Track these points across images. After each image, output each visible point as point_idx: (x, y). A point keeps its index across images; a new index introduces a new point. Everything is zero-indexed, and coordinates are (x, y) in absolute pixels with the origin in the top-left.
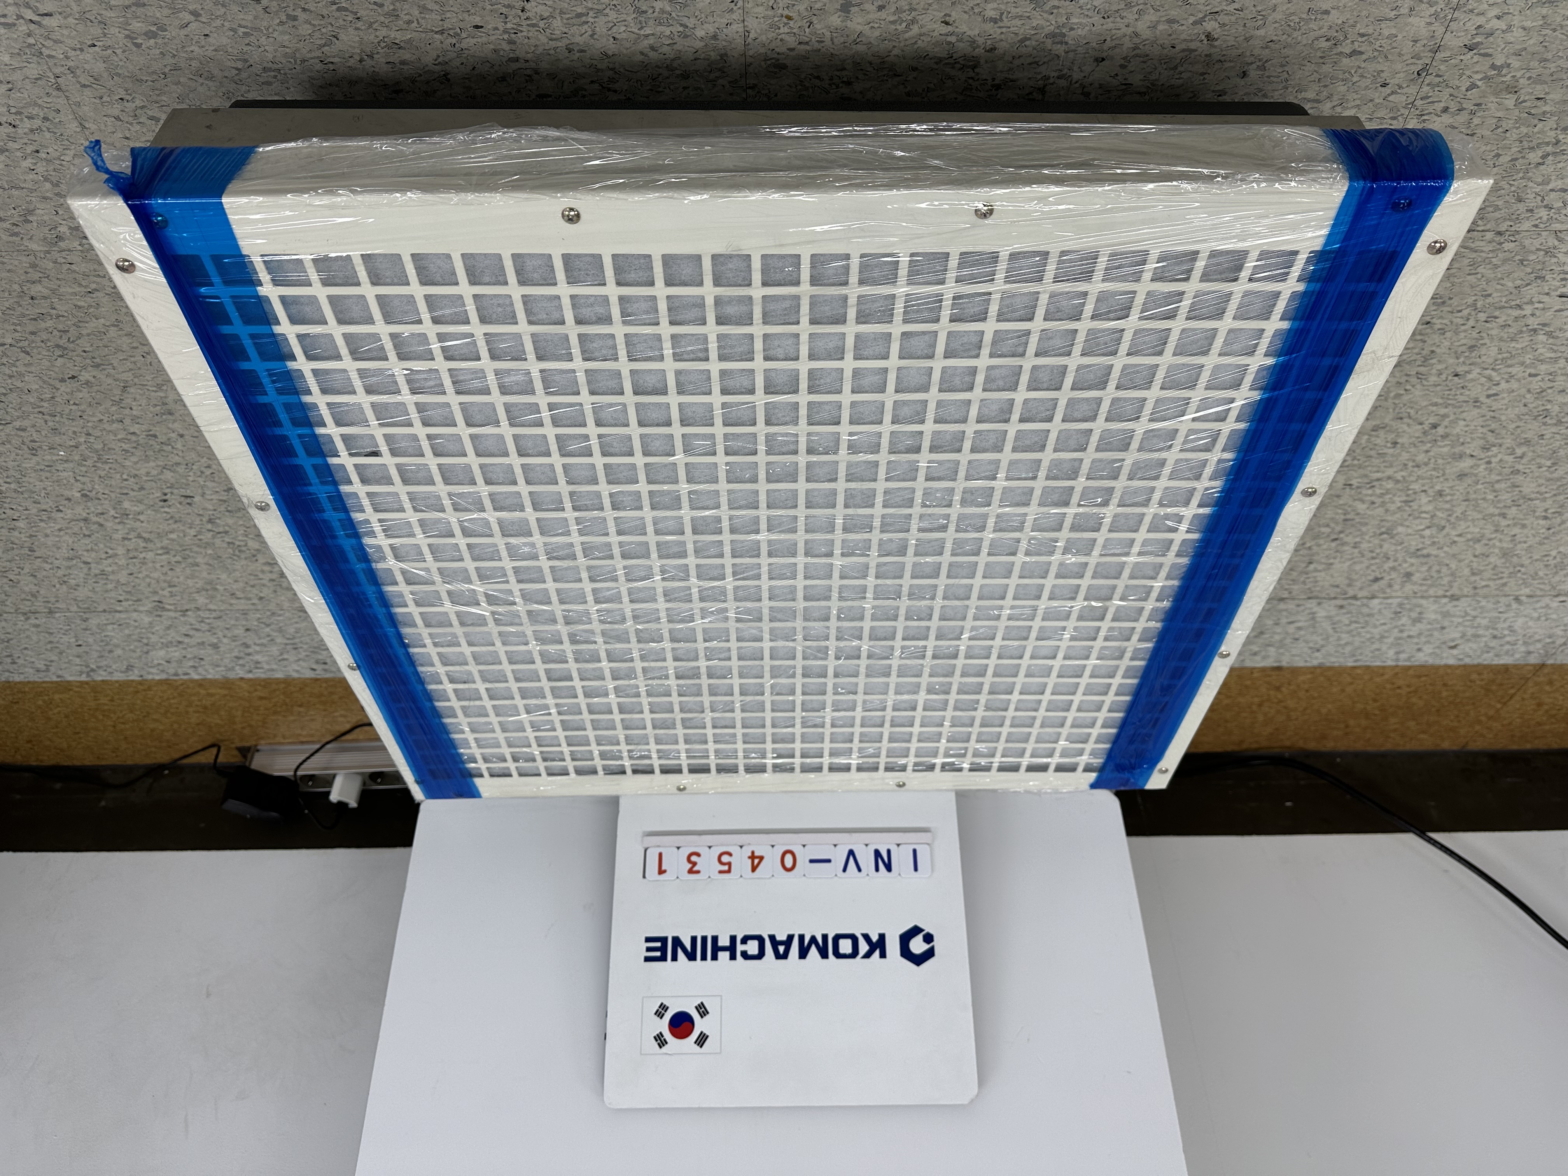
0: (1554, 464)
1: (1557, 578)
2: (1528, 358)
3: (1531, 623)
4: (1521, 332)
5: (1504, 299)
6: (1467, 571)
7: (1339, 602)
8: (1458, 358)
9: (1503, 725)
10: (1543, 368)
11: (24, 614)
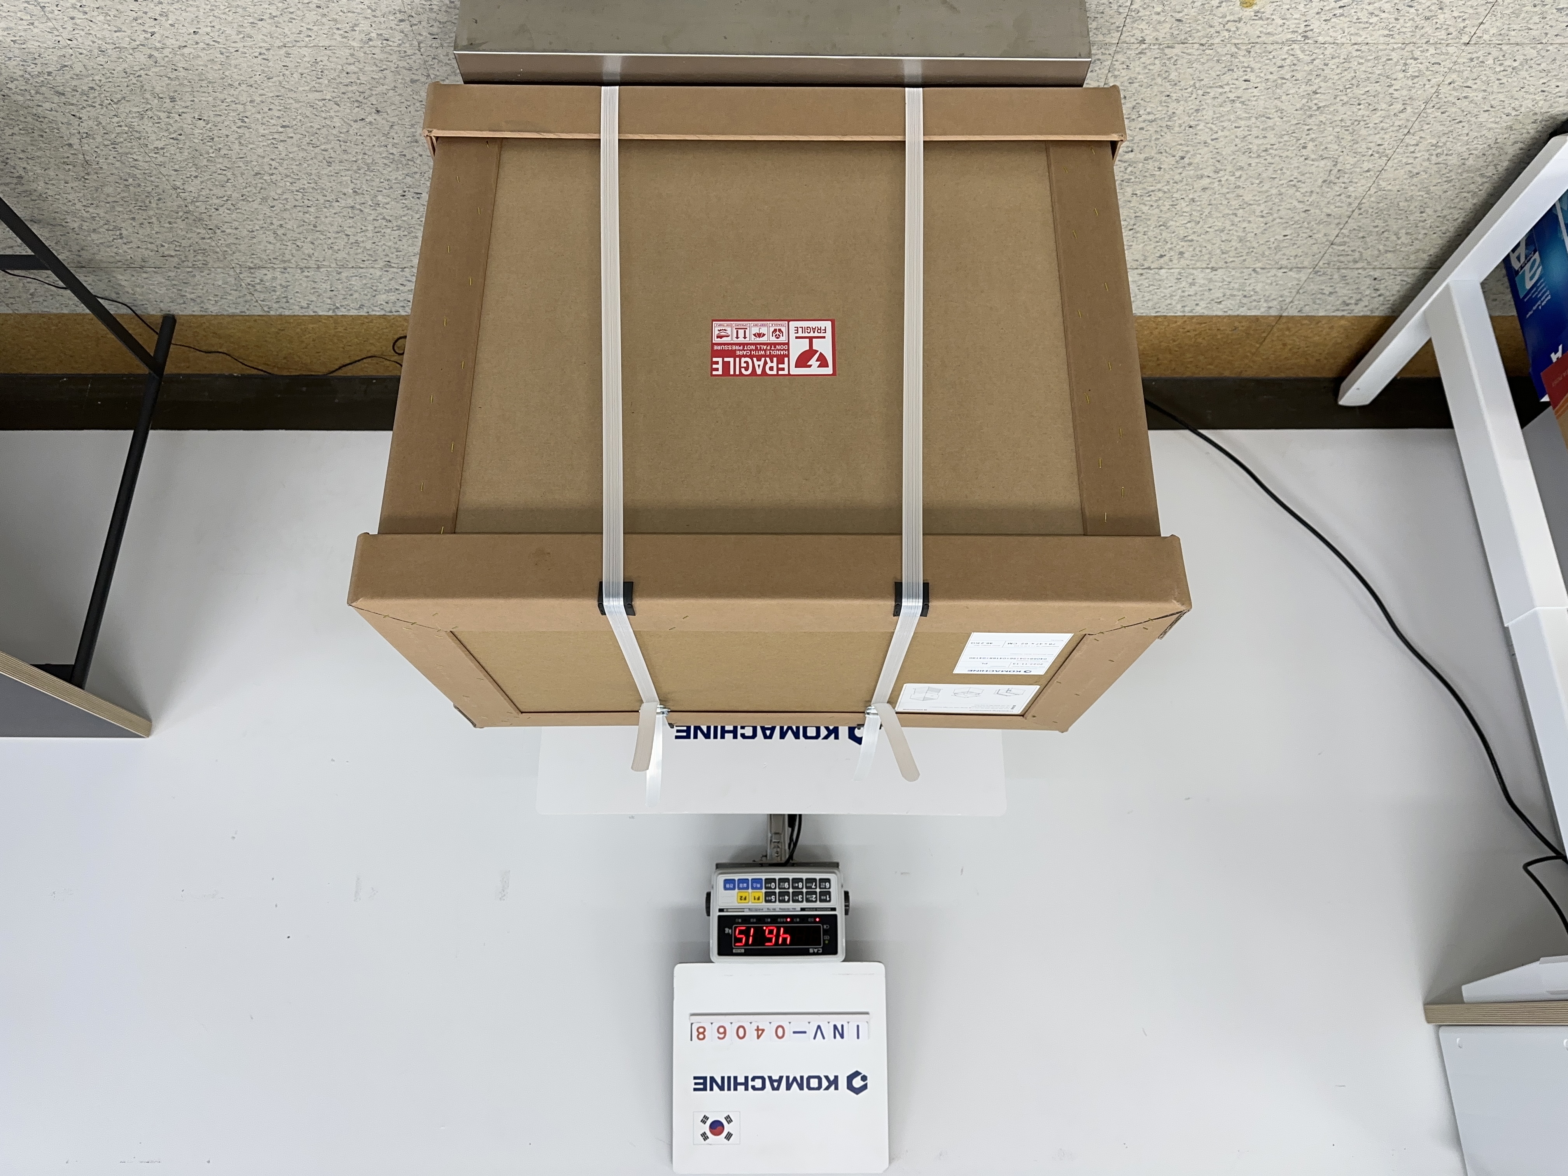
0: (1261, 182)
1: (1277, 257)
2: (1232, 117)
3: (1267, 287)
4: (1225, 102)
5: (1212, 83)
6: (1218, 251)
7: (1140, 271)
8: (1190, 117)
9: (1263, 359)
10: (1242, 123)
11: (301, 269)
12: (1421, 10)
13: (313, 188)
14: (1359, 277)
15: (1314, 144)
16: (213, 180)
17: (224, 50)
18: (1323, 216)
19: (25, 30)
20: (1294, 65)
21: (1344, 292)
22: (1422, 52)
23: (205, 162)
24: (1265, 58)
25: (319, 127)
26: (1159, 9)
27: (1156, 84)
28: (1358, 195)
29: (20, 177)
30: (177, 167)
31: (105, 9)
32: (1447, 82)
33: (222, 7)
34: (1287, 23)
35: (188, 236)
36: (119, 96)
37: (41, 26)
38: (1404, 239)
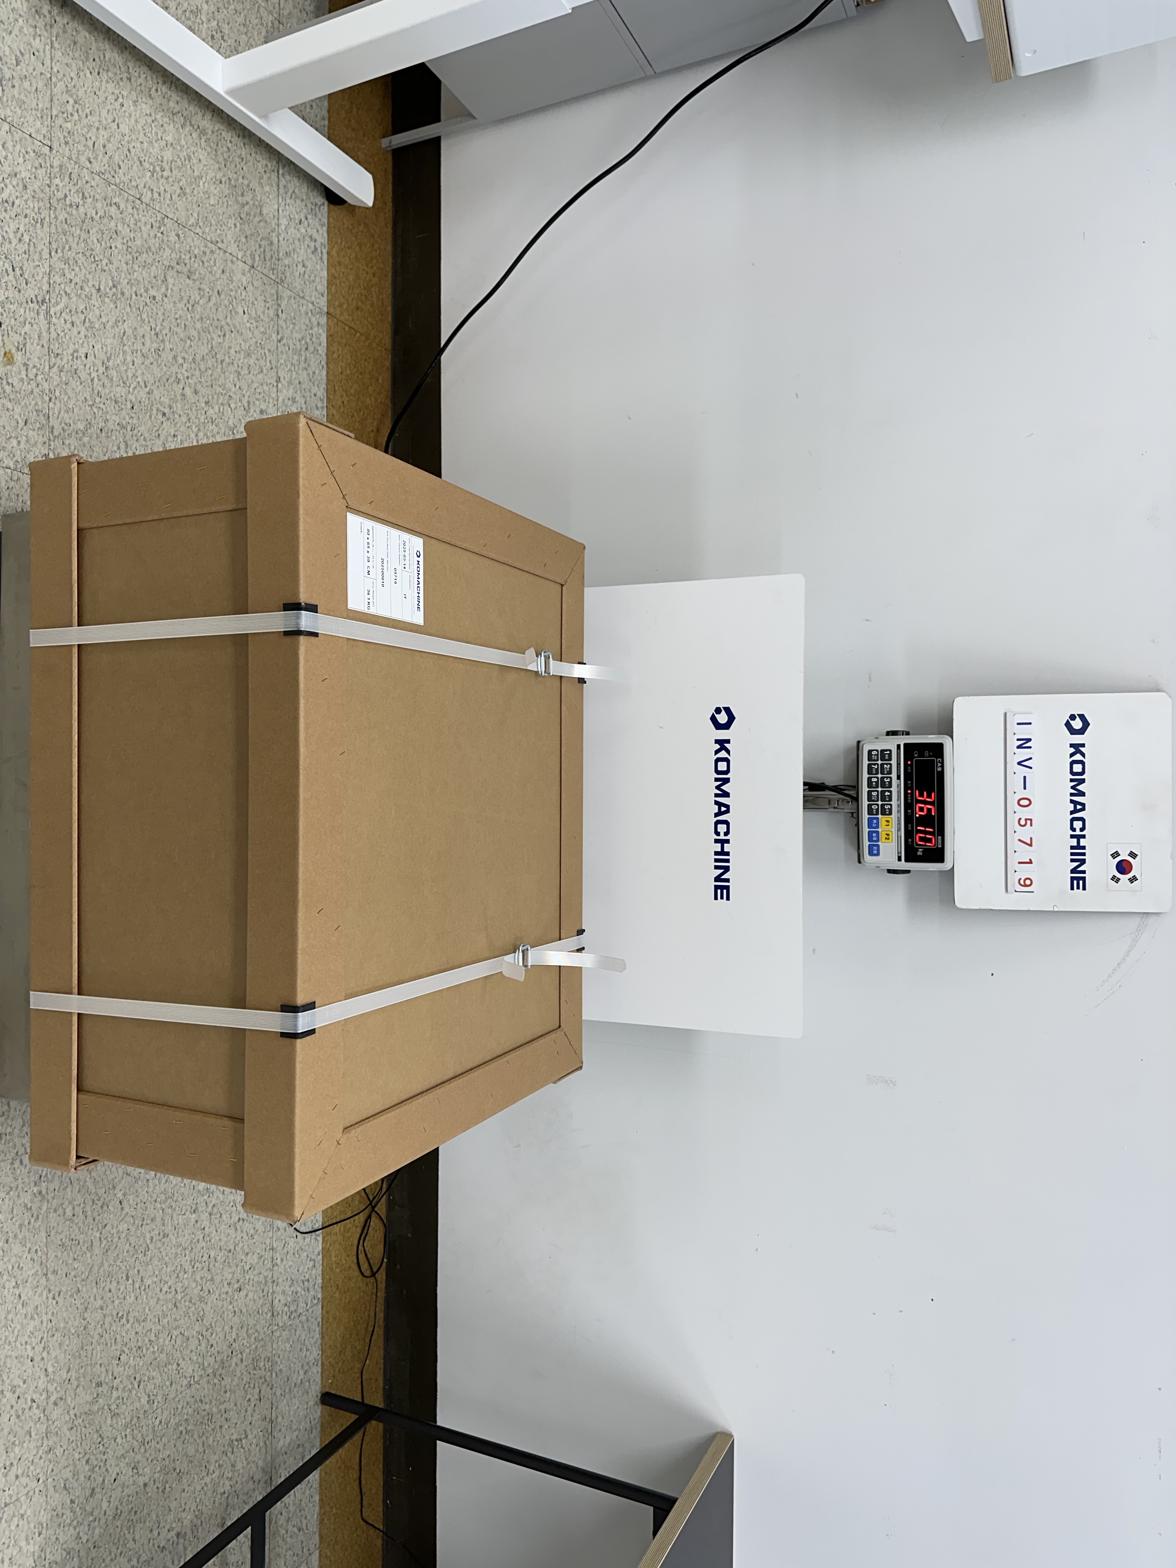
0: (189, 338)
1: (266, 319)
2: (123, 368)
3: (297, 328)
4: (107, 376)
5: (88, 389)
6: (260, 376)
8: (122, 409)
9: (373, 329)
10: (129, 358)
11: (273, 1266)
12: (17, 194)
13: (191, 1252)
14: (288, 240)
15: (151, 289)
16: (182, 1348)
17: (50, 1333)
18: (224, 277)
19: (29, 1523)
20: (70, 311)
21: (302, 253)
22: (58, 190)
23: (163, 1356)
24: (64, 339)
25: (128, 1244)
26: (14, 442)
27: (89, 443)
28: (203, 244)
29: (178, 1535)
30: (168, 1383)
31: (7, 1445)
32: (89, 166)
33: (7, 1333)
34: (29, 320)
35: (239, 1375)
36: (95, 1436)
37: (24, 1507)
38: (248, 198)
